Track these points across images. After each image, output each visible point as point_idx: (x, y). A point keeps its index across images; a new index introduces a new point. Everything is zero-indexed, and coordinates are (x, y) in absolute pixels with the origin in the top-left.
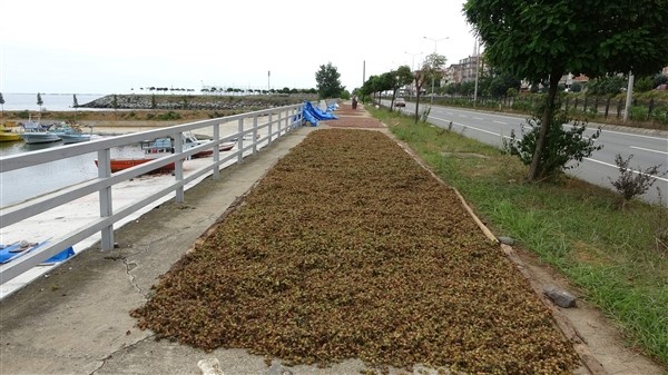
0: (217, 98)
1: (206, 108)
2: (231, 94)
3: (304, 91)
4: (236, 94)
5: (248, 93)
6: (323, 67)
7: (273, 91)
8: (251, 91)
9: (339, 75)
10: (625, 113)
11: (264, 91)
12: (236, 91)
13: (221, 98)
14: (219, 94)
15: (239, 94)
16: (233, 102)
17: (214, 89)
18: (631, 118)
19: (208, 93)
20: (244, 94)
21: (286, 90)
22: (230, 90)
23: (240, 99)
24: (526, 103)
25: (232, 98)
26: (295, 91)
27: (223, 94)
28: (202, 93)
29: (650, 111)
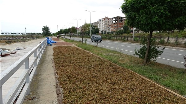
0: (7, 36)
1: (4, 39)
2: (13, 35)
3: (37, 34)
4: (14, 35)
5: (19, 34)
6: (44, 27)
7: (27, 34)
8: (20, 34)
9: (49, 29)
10: (133, 39)
11: (24, 34)
12: (14, 34)
13: (9, 36)
14: (8, 35)
15: (16, 35)
16: (13, 37)
17: (6, 33)
18: (135, 40)
19: (4, 35)
20: (17, 35)
21: (32, 33)
22: (12, 33)
23: (16, 36)
24: (105, 37)
25: (13, 36)
26: (34, 34)
27: (9, 35)
28: (1, 35)
29: (139, 39)
